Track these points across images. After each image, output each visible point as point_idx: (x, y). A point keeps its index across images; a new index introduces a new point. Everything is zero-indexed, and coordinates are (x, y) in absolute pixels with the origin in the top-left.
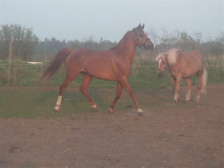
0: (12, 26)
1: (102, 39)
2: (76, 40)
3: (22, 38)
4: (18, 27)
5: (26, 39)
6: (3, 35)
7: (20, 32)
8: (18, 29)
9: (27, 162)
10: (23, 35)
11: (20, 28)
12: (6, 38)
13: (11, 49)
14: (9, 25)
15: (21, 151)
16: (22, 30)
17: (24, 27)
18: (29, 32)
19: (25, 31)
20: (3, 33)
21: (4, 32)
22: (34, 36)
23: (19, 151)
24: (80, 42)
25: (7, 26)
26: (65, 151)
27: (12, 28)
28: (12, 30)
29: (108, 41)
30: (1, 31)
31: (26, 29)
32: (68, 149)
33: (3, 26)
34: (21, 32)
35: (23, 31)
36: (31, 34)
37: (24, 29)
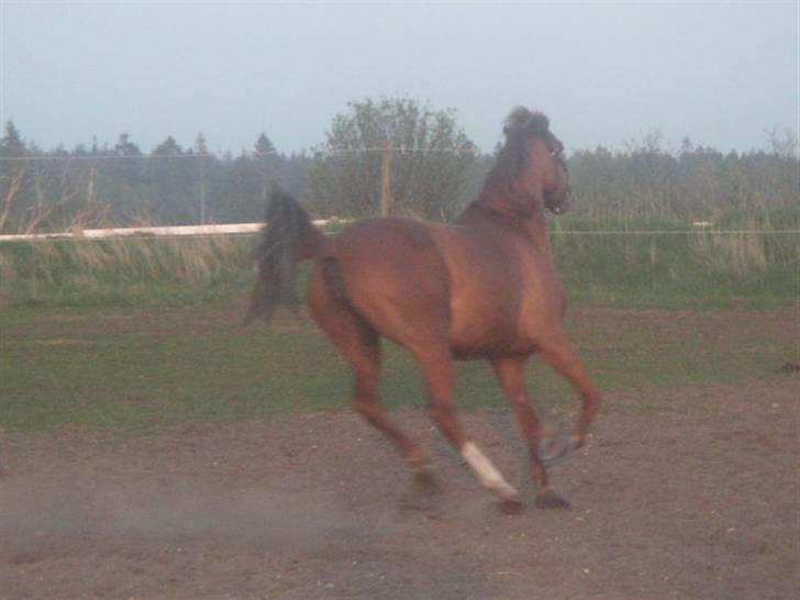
0: (386, 106)
1: (687, 142)
2: (599, 149)
3: (421, 142)
4: (406, 107)
5: (433, 144)
6: (359, 134)
7: (413, 123)
8: (407, 116)
9: (456, 554)
10: (423, 133)
11: (414, 111)
12: (369, 146)
13: (386, 180)
14: (377, 103)
15: (433, 518)
16: (421, 115)
17: (425, 108)
18: (445, 125)
19: (432, 122)
20: (356, 127)
21: (360, 125)
22: (459, 137)
23: (425, 520)
24: (614, 155)
25: (370, 103)
26: (579, 519)
27: (387, 112)
28: (388, 117)
29: (709, 149)
30: (351, 125)
31: (433, 114)
32: (588, 511)
33: (358, 107)
34: (418, 124)
35: (424, 123)
36: (451, 131)
37: (427, 114)
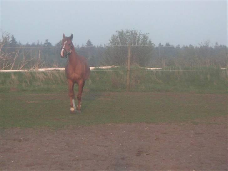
0: (128, 32)
1: (217, 43)
2: (190, 46)
3: (138, 44)
4: (133, 32)
5: (142, 44)
6: (119, 41)
7: (135, 37)
8: (134, 35)
9: (155, 165)
10: (139, 40)
11: (136, 34)
12: (122, 44)
13: (129, 54)
14: (125, 31)
15: (147, 155)
16: (138, 35)
17: (139, 33)
18: (145, 38)
19: (141, 37)
20: (118, 39)
21: (120, 38)
22: (149, 42)
23: (145, 155)
24: (195, 47)
25: (123, 31)
26: (190, 155)
28: (128, 35)
29: (223, 46)
30: (117, 37)
31: (141, 35)
32: (193, 153)
33: (119, 32)
34: (137, 38)
35: (139, 37)
36: (147, 40)
37: (140, 35)
